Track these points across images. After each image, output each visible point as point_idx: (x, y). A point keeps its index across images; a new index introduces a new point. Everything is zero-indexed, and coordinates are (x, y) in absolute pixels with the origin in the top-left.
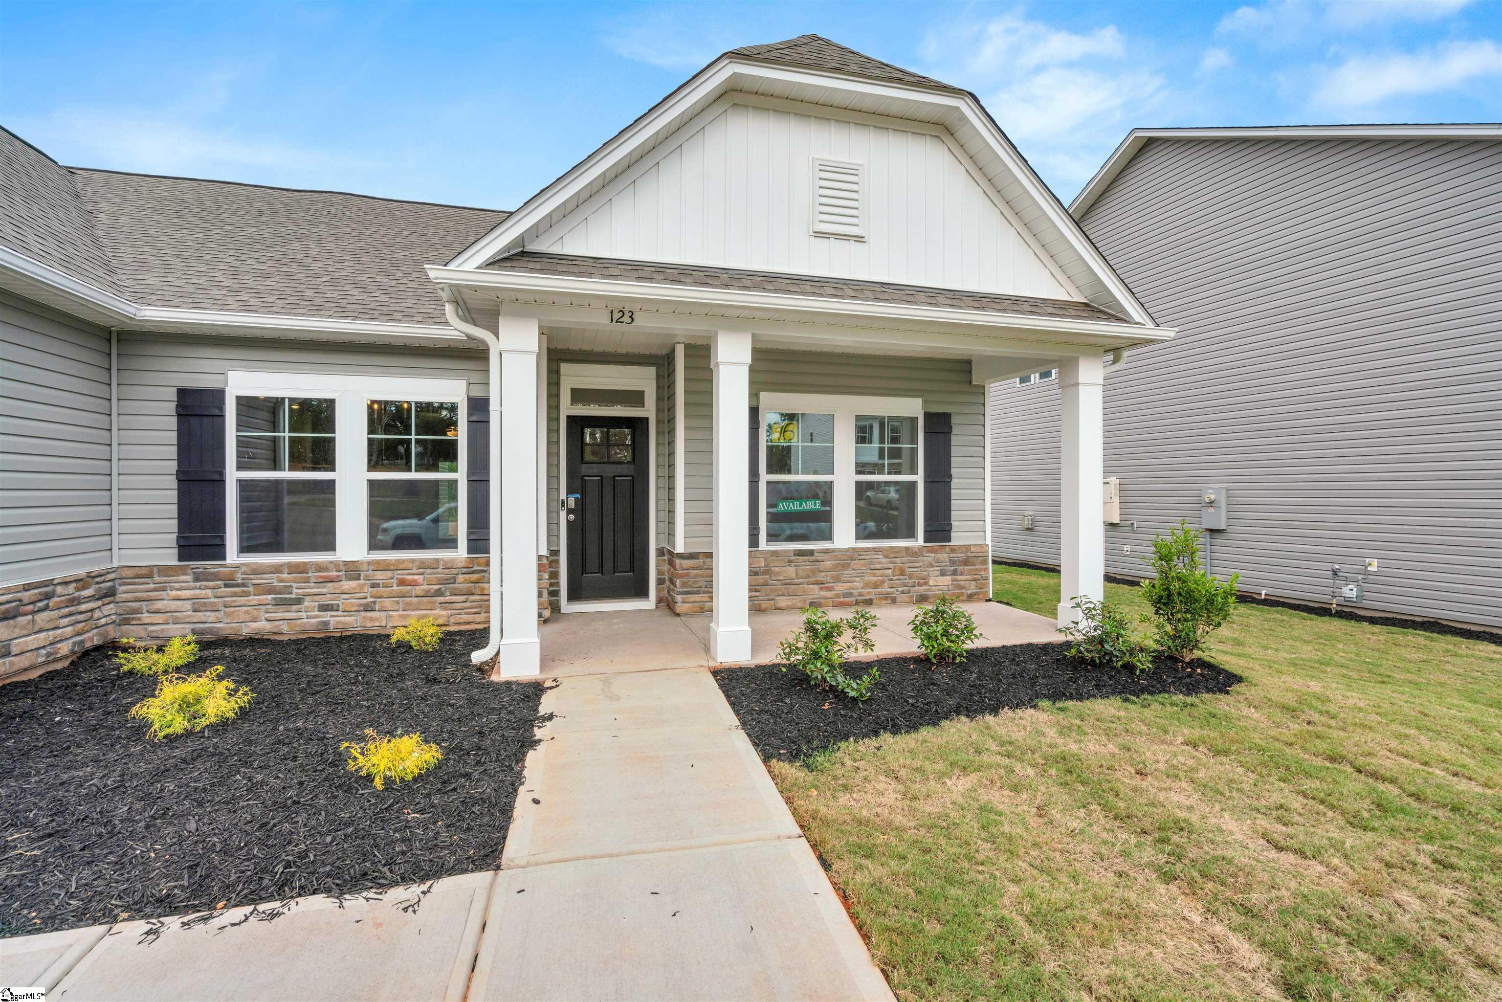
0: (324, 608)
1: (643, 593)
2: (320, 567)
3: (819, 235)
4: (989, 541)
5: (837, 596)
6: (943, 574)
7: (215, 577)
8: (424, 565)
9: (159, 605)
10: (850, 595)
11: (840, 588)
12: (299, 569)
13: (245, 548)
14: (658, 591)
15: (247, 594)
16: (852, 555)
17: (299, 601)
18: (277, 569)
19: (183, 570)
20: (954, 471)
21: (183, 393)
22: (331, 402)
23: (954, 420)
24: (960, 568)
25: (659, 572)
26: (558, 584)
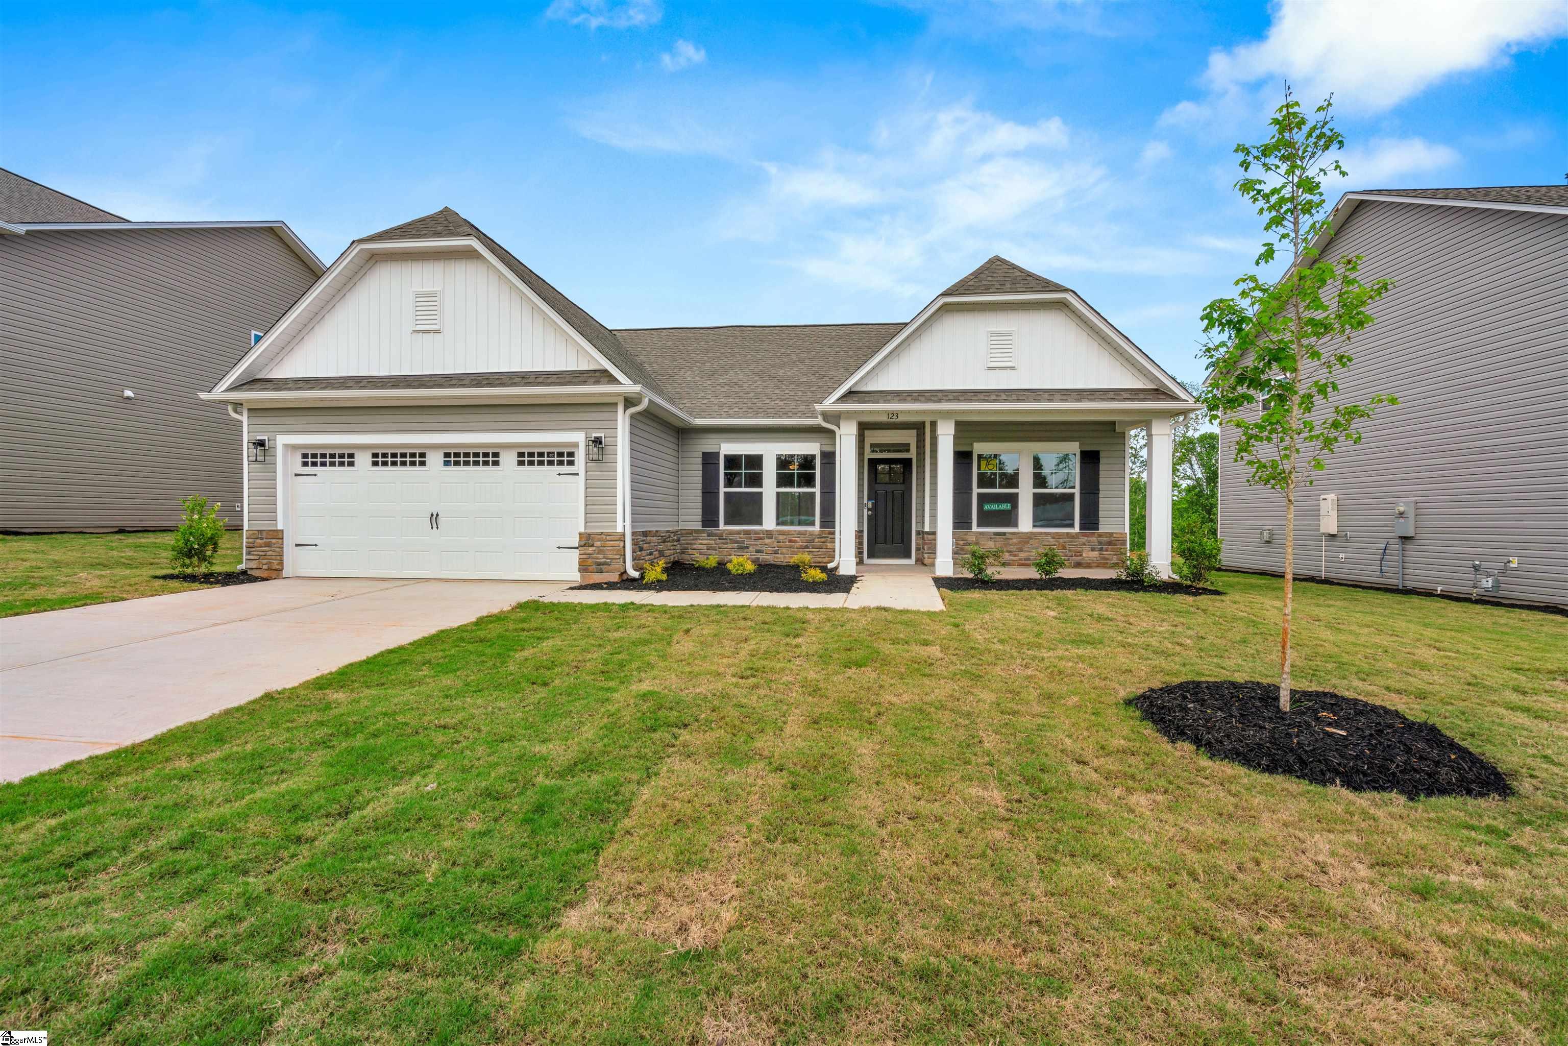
0: (758, 551)
1: (908, 555)
2: (756, 532)
3: (990, 368)
4: (1127, 530)
5: (1021, 560)
6: (1093, 550)
7: (716, 535)
8: (800, 533)
9: (695, 546)
10: (1029, 559)
11: (1022, 555)
12: (747, 533)
13: (726, 523)
14: (917, 554)
15: (727, 543)
16: (1029, 536)
17: (747, 548)
18: (739, 532)
19: (703, 531)
20: (1101, 487)
21: (704, 454)
22: (762, 456)
23: (1101, 455)
24: (1105, 547)
25: (917, 544)
26: (862, 548)
